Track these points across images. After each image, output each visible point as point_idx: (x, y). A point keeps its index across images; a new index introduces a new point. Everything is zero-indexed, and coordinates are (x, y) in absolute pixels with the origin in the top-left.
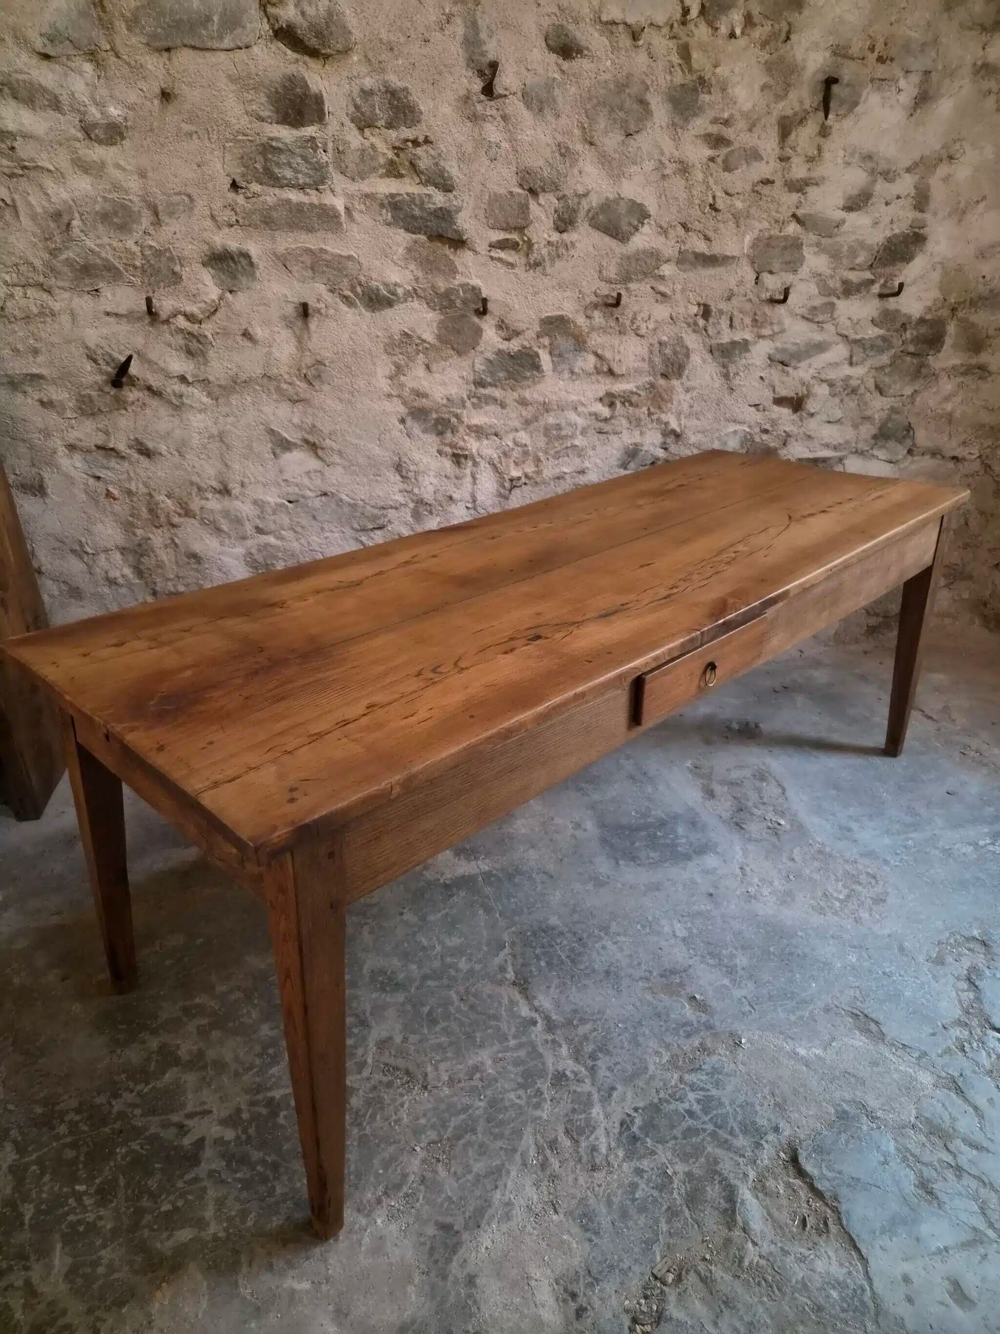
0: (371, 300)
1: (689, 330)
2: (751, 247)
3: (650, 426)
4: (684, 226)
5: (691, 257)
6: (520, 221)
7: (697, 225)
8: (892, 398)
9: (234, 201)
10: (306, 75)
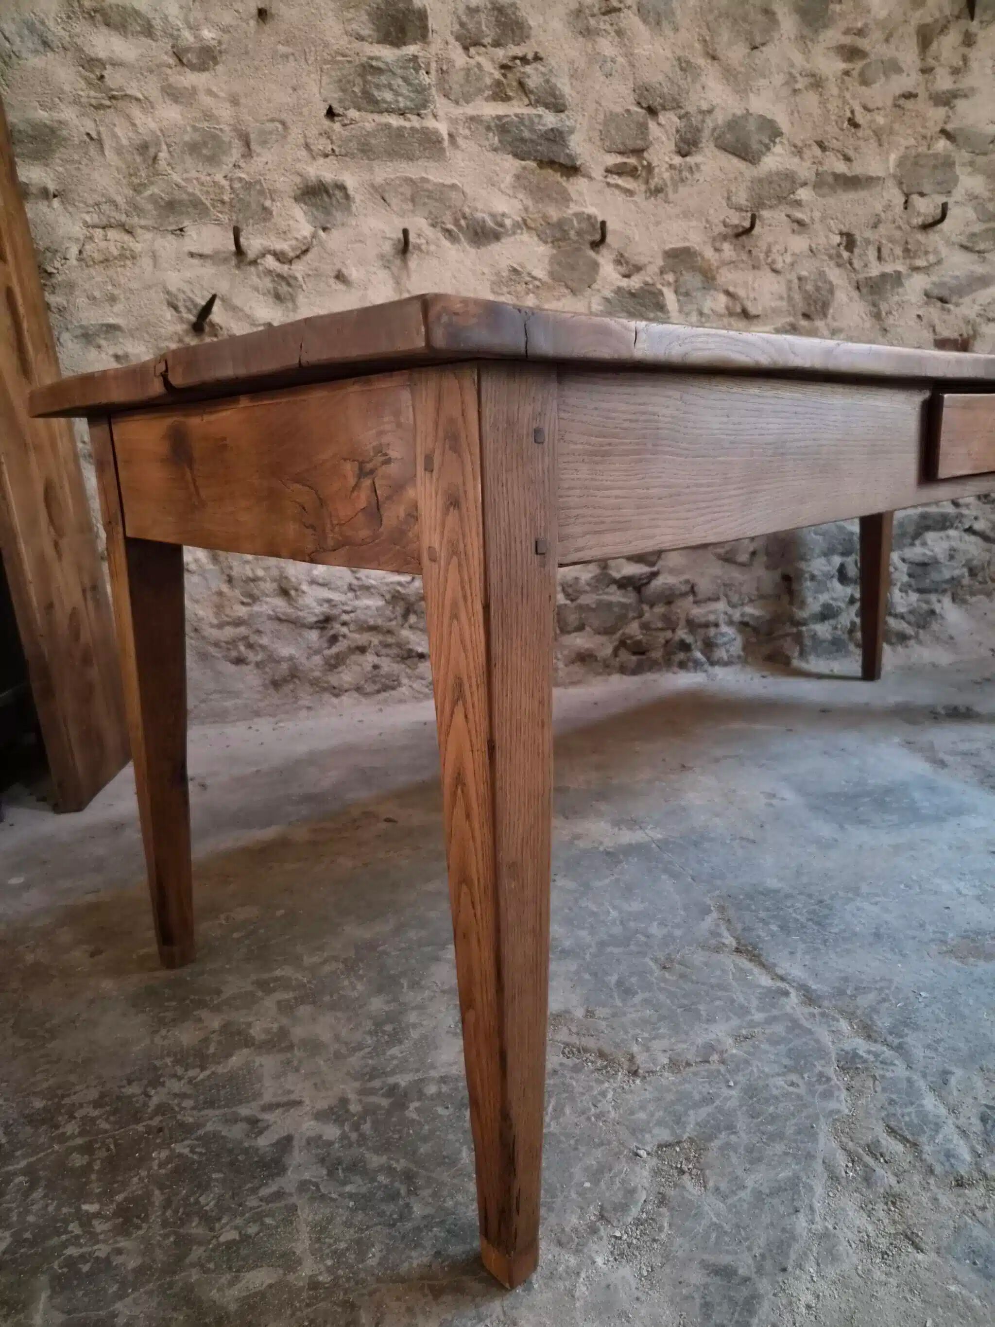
0: (476, 233)
1: (832, 264)
2: (898, 167)
4: (821, 145)
5: (830, 179)
6: (639, 142)
7: (835, 144)
9: (330, 129)
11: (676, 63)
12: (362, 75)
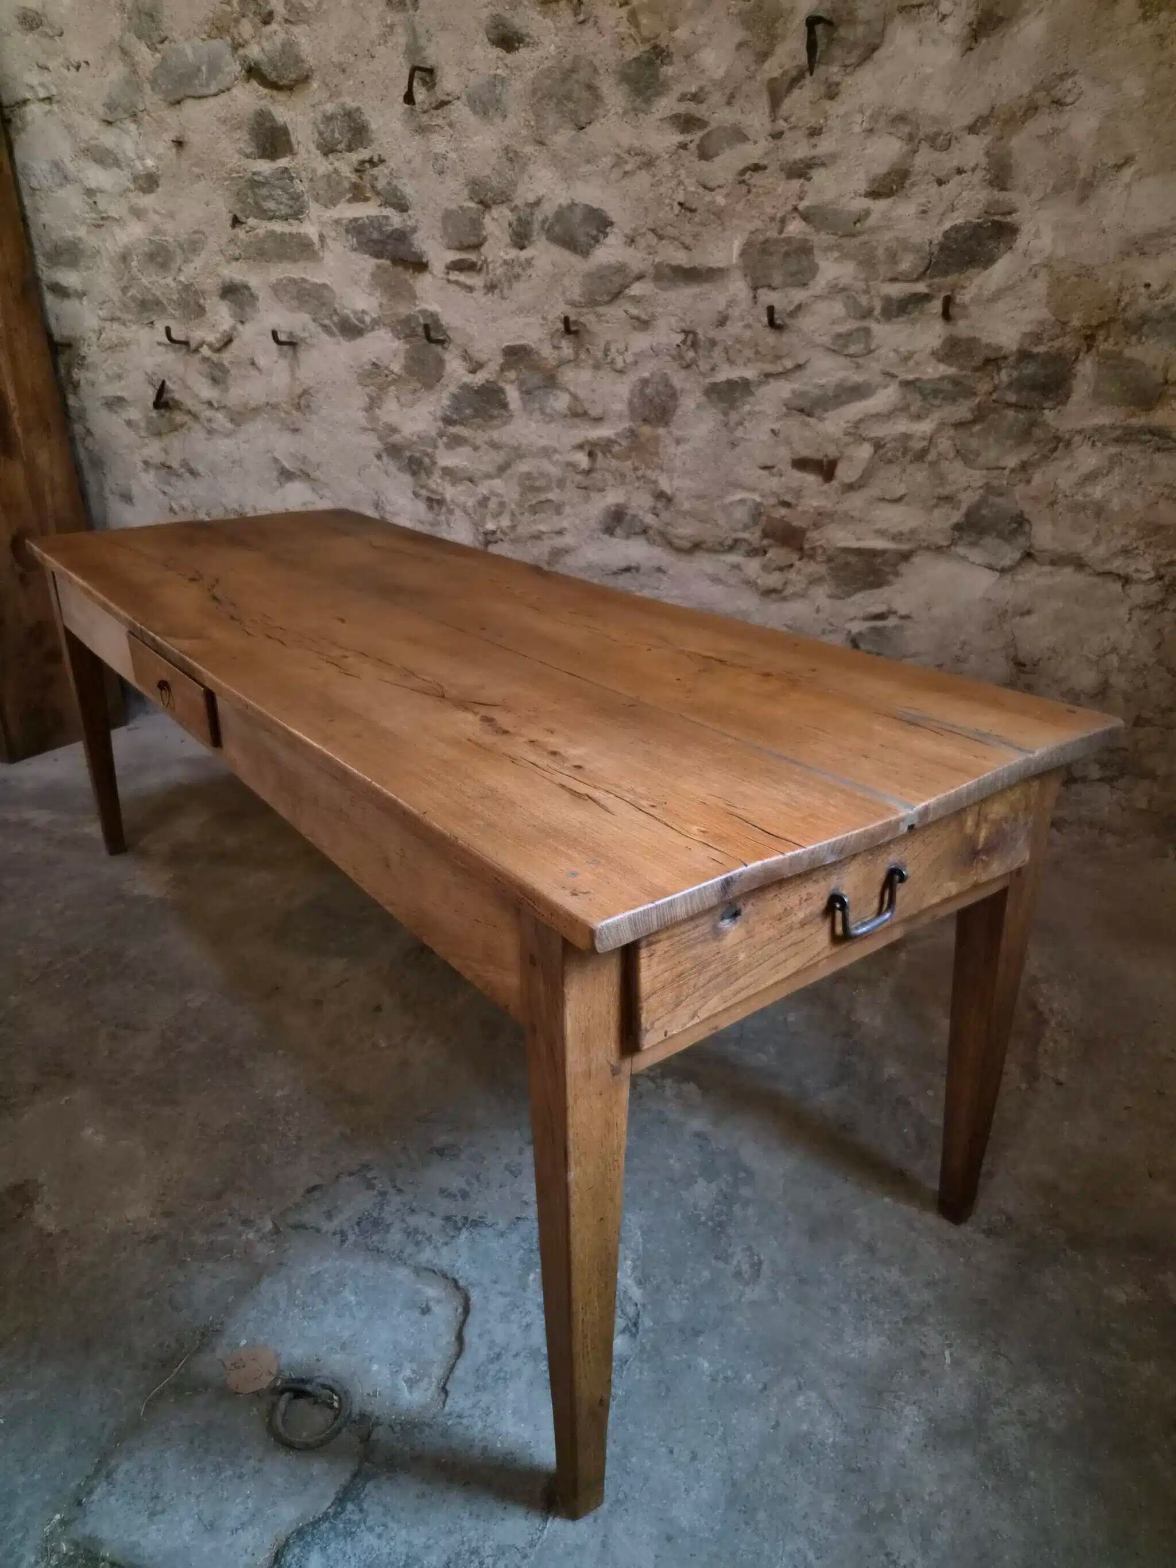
0: (346, 329)
2: (741, 255)
3: (636, 484)
4: (656, 233)
5: (667, 271)
6: (472, 238)
7: (670, 231)
8: (985, 472)
9: (237, 236)
10: (272, 108)
11: (501, 154)
12: (252, 188)
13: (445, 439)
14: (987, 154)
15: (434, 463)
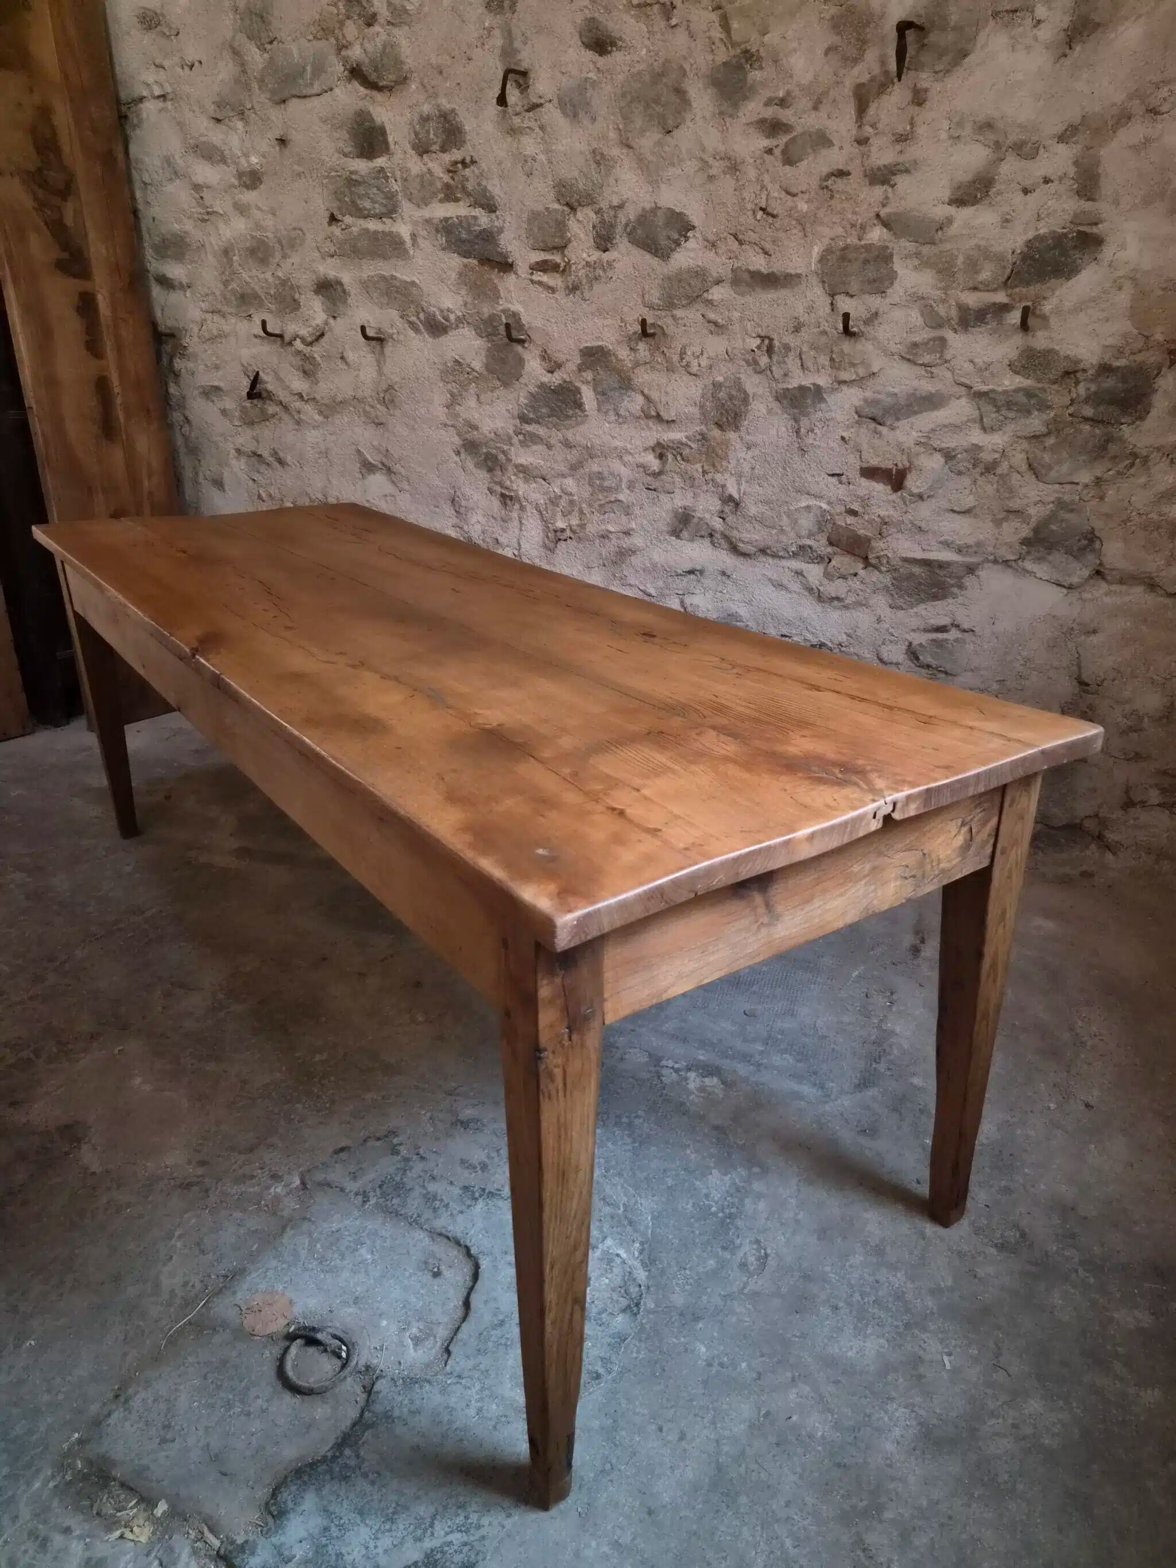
0: (431, 326)
1: (749, 370)
2: (820, 261)
3: (705, 488)
4: (736, 237)
5: (746, 276)
6: (557, 239)
7: (752, 236)
8: (1057, 486)
9: (332, 233)
10: (371, 109)
11: (589, 157)
12: (349, 187)
13: (521, 437)
14: (1076, 163)
15: (509, 460)
